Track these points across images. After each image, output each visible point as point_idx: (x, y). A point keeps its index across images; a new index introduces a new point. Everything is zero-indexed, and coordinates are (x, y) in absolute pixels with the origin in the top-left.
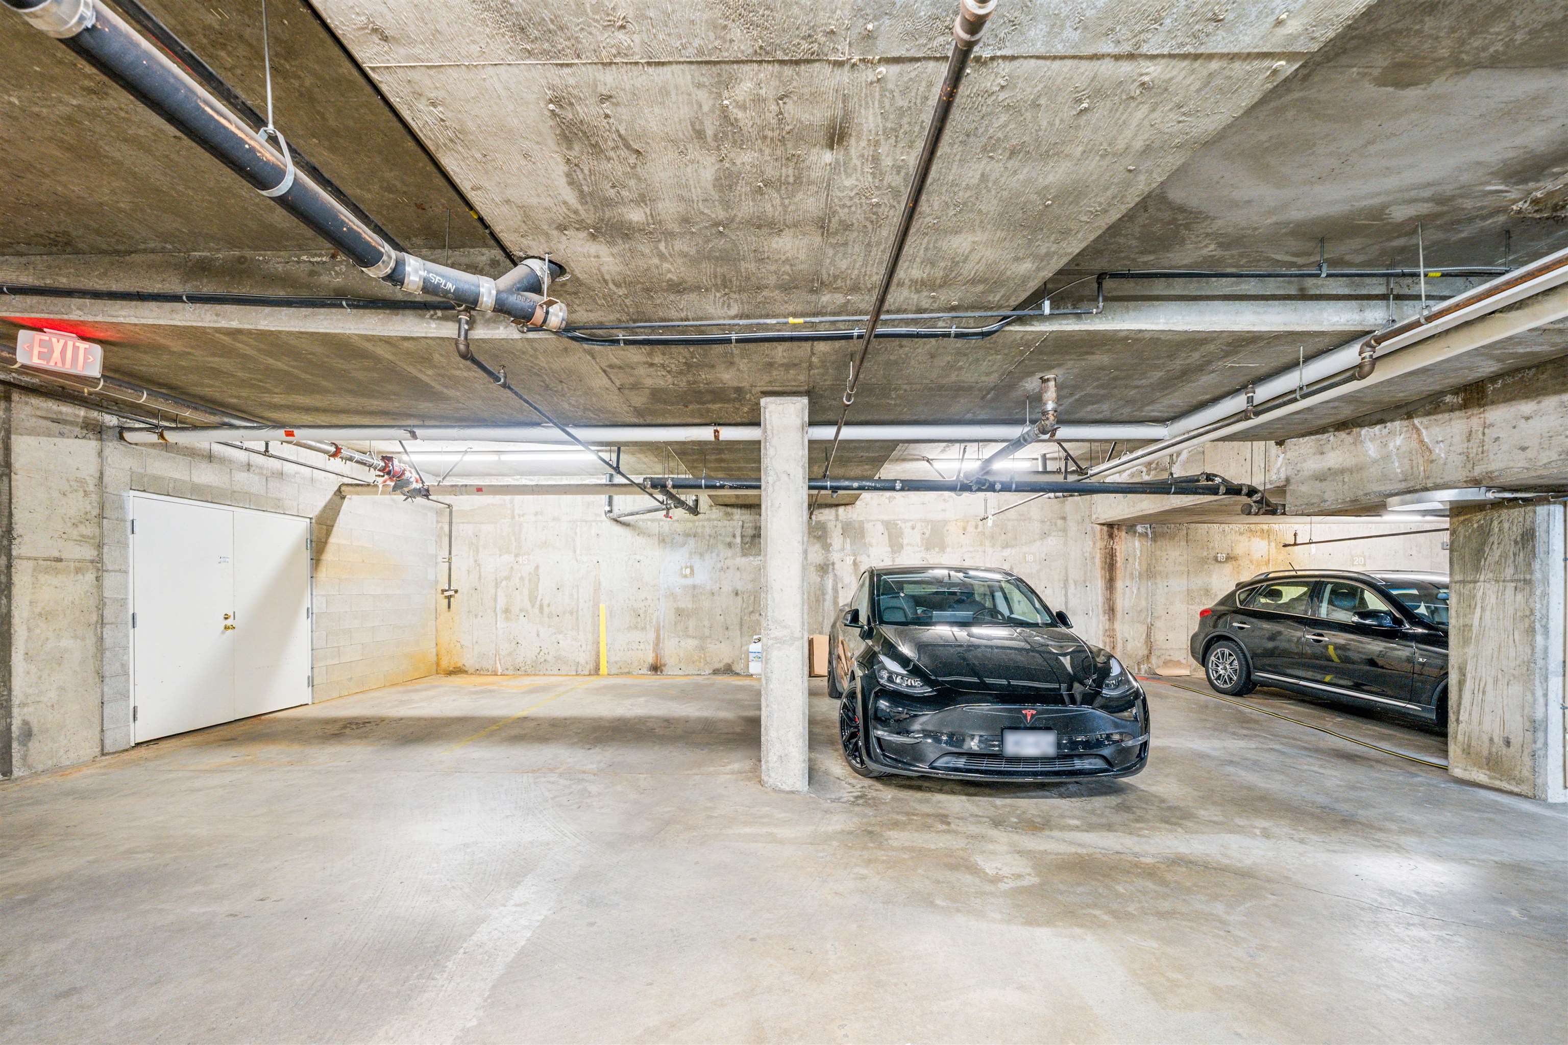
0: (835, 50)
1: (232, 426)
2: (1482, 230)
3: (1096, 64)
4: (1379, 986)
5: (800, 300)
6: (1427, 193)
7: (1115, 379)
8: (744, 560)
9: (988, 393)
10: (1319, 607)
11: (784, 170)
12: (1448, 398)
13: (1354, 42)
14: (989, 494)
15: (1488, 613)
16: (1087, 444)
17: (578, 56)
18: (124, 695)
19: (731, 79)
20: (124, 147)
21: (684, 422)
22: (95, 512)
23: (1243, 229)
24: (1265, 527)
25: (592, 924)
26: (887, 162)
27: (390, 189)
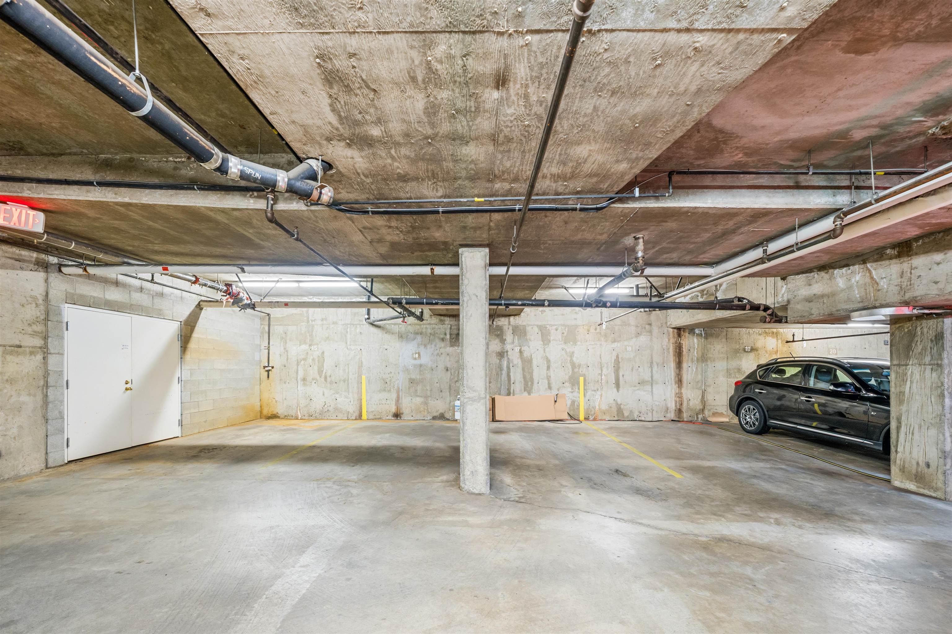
0: (498, 25)
1: (129, 264)
2: (910, 146)
3: (665, 35)
4: (851, 622)
5: (482, 186)
6: (875, 122)
7: (681, 238)
8: (451, 349)
9: (601, 247)
10: (809, 380)
11: (468, 103)
12: (888, 251)
13: (829, 25)
14: (604, 309)
15: (914, 385)
16: (664, 279)
17: (333, 28)
18: (61, 431)
19: (432, 43)
20: (53, 87)
21: (412, 263)
22: (43, 317)
23: (759, 144)
24: (775, 330)
25: (349, 579)
26: (534, 98)
27: (223, 115)
